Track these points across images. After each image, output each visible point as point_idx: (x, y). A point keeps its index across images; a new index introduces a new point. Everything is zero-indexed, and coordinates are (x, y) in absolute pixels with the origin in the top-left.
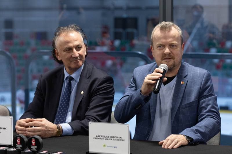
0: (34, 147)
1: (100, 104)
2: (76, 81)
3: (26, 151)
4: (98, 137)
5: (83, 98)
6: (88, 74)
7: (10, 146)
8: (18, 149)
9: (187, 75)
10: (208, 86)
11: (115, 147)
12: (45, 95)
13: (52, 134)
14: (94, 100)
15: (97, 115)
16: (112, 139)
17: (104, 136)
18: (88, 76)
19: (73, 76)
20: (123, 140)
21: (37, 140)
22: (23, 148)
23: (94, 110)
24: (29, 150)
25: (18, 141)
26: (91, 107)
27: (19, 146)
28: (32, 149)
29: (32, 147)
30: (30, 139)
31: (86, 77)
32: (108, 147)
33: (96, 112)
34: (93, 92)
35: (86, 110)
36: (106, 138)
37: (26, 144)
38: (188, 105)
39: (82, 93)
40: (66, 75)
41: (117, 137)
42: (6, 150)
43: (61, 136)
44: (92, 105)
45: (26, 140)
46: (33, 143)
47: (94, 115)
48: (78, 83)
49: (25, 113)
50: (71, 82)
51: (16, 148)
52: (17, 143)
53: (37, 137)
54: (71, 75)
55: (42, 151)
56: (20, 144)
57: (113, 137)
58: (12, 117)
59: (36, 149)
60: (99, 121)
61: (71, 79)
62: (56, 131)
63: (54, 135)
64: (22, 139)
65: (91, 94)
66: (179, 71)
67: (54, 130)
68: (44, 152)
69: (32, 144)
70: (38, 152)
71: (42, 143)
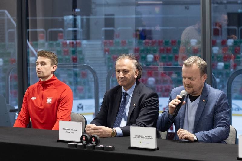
0: (94, 143)
1: (148, 113)
2: (130, 96)
3: (89, 145)
4: (136, 136)
5: (134, 109)
6: (139, 91)
7: (79, 142)
8: (84, 143)
9: (208, 95)
10: (222, 104)
11: (147, 143)
12: (108, 107)
13: (109, 134)
14: (142, 110)
15: (144, 122)
16: (145, 137)
17: (140, 136)
18: (139, 92)
19: (128, 92)
20: (152, 139)
21: (96, 138)
22: (87, 143)
23: (141, 118)
24: (91, 145)
25: (84, 139)
26: (140, 116)
27: (84, 142)
28: (93, 143)
29: (93, 142)
30: (91, 137)
31: (137, 93)
32: (143, 143)
33: (143, 119)
34: (142, 104)
35: (137, 118)
36: (142, 137)
37: (89, 141)
38: (207, 117)
39: (134, 105)
40: (123, 91)
41: (148, 137)
42: (76, 145)
43: (115, 136)
44: (141, 114)
45: (89, 138)
46: (93, 139)
47: (141, 121)
48: (132, 97)
49: (94, 119)
50: (126, 96)
51: (82, 143)
52: (83, 140)
53: (96, 136)
54: (126, 91)
55: (99, 145)
56: (85, 140)
57: (146, 136)
58: (81, 123)
59: (95, 144)
60: (145, 126)
61: (126, 94)
62: (111, 133)
63: (110, 135)
64: (86, 137)
65: (140, 106)
66: (202, 92)
67: (109, 132)
68: (101, 146)
69: (92, 141)
70: (96, 145)
71: (99, 140)
